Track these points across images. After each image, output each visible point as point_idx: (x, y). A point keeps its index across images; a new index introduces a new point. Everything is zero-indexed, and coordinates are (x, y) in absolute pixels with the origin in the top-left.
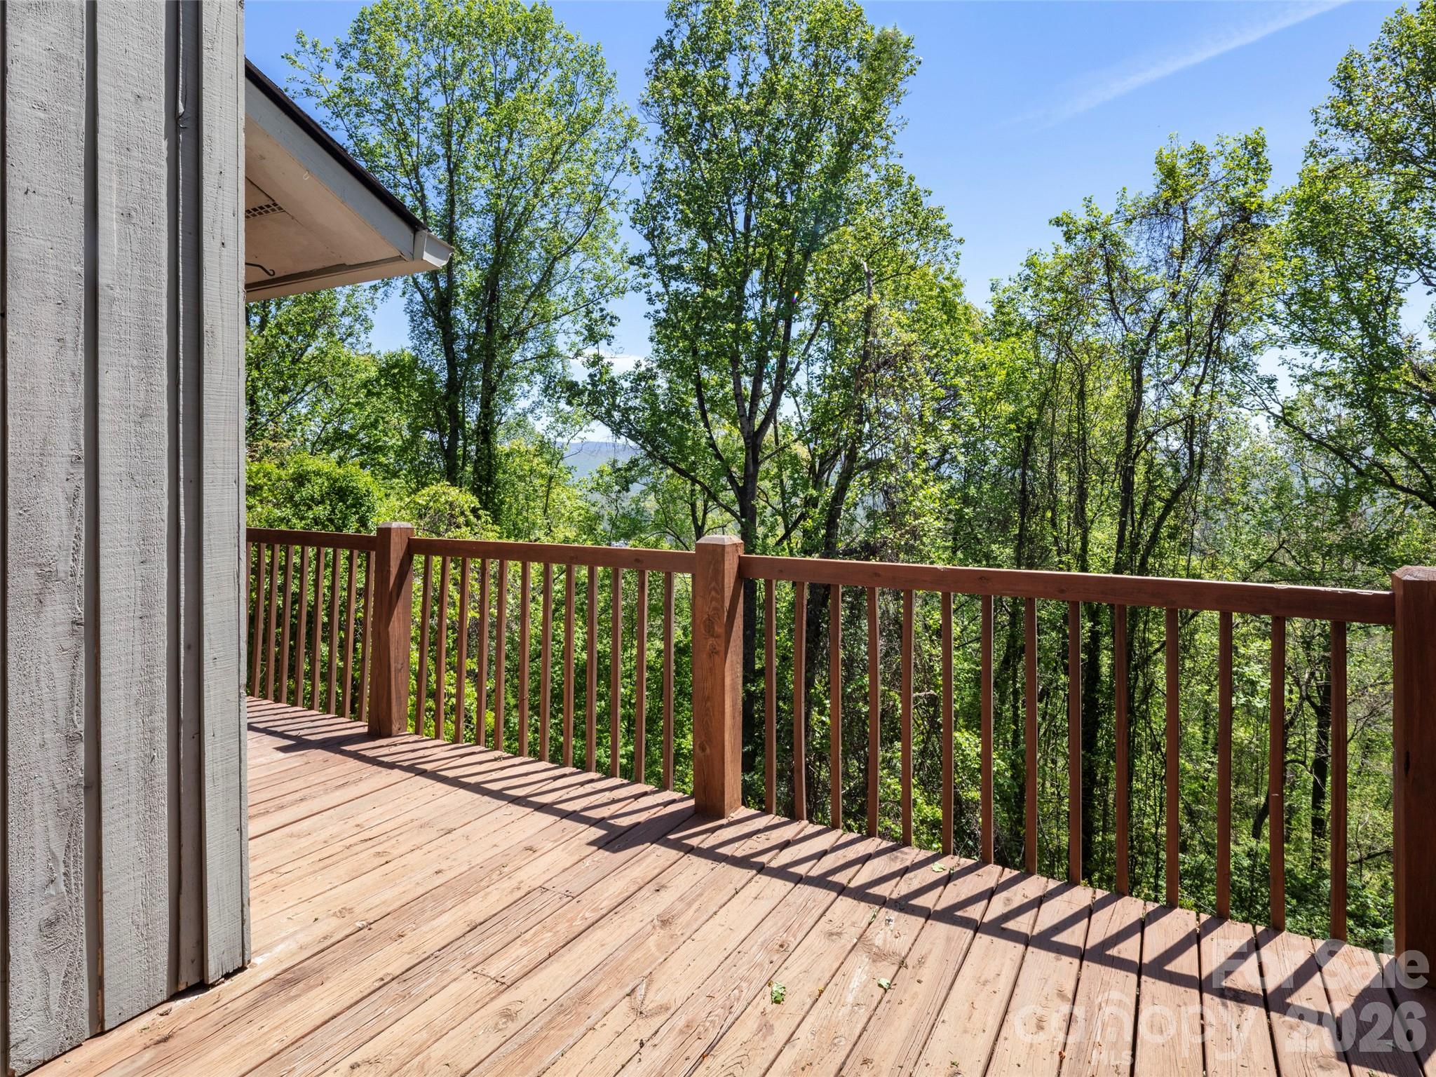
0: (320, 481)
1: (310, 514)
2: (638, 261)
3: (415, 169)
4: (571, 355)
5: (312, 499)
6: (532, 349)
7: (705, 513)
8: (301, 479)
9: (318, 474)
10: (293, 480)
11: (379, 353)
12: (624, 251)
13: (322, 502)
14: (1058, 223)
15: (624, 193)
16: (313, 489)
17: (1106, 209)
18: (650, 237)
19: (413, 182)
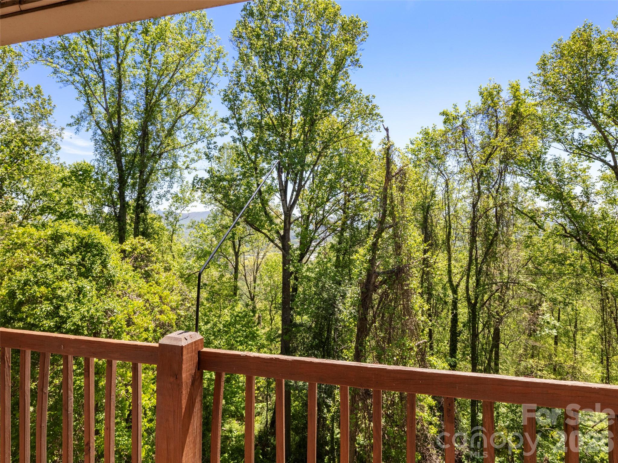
0: (71, 239)
1: (67, 261)
2: (225, 121)
3: (99, 61)
4: (184, 167)
5: (67, 251)
6: (163, 163)
7: (240, 245)
8: (57, 238)
9: (69, 235)
10: (52, 239)
11: (64, 163)
12: (216, 115)
13: (74, 252)
14: (443, 114)
15: (216, 85)
16: (67, 244)
17: (462, 110)
18: (231, 108)
19: (97, 68)
